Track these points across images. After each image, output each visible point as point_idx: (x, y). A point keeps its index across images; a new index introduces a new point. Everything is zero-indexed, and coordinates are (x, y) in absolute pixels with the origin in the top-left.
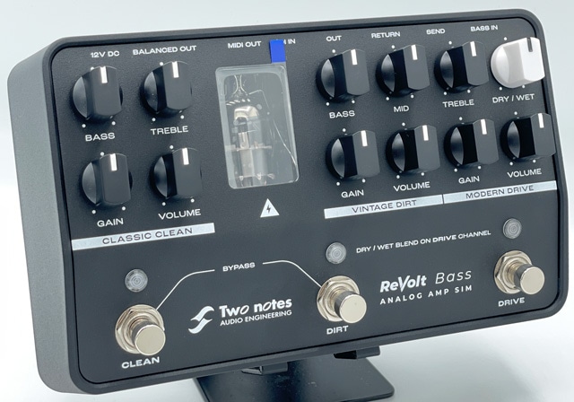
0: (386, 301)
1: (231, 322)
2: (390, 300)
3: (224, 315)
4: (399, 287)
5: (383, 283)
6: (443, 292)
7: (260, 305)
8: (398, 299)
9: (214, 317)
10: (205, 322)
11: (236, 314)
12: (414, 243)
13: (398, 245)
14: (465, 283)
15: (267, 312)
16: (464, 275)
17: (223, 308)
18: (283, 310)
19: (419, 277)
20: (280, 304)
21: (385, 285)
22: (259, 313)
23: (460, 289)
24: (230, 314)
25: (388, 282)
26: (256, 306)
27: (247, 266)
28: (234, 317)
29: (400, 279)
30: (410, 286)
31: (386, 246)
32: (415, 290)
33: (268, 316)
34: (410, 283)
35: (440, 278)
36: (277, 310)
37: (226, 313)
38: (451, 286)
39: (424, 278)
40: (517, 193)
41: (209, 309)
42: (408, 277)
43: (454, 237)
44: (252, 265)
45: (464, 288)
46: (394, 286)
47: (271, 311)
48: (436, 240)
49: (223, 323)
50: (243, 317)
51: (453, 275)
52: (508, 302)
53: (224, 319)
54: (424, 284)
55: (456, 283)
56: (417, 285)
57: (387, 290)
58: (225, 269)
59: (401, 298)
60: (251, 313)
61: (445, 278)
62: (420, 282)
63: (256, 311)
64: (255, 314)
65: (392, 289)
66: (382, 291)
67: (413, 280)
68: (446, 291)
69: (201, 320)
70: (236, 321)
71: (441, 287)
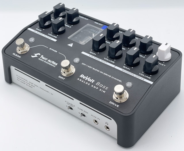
0: (79, 79)
1: (41, 60)
2: (80, 80)
3: (41, 57)
4: (85, 79)
5: (82, 75)
6: (96, 88)
7: (50, 60)
8: (83, 81)
9: (39, 56)
10: (36, 56)
11: (44, 59)
12: (98, 71)
13: (94, 69)
14: (104, 90)
15: (50, 63)
16: (105, 88)
17: (42, 56)
18: (54, 65)
19: (93, 80)
20: (54, 63)
21: (82, 76)
22: (48, 62)
23: (101, 90)
24: (42, 58)
25: (83, 76)
26: (49, 60)
27: (55, 51)
28: (43, 59)
29: (87, 77)
30: (88, 80)
31: (90, 67)
32: (89, 82)
33: (49, 64)
34: (89, 79)
35: (98, 84)
36: (53, 64)
37: (42, 57)
38: (99, 88)
39: (94, 81)
40: (138, 78)
41: (39, 54)
42: (90, 78)
43: (110, 76)
44: (56, 52)
45: (103, 91)
46: (84, 77)
47: (51, 63)
48: (104, 74)
49: (39, 59)
50: (44, 60)
51: (102, 85)
52: (113, 103)
53: (40, 58)
54: (92, 82)
55: (102, 88)
56: (91, 81)
57: (82, 77)
58: (50, 49)
59: (84, 82)
60: (47, 61)
61: (100, 85)
62: (92, 81)
63: (48, 61)
64: (47, 62)
65: (83, 78)
66: (80, 76)
67: (90, 80)
68: (97, 88)
69: (36, 55)
70: (42, 60)
71: (97, 86)
